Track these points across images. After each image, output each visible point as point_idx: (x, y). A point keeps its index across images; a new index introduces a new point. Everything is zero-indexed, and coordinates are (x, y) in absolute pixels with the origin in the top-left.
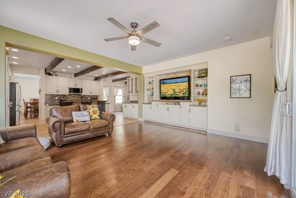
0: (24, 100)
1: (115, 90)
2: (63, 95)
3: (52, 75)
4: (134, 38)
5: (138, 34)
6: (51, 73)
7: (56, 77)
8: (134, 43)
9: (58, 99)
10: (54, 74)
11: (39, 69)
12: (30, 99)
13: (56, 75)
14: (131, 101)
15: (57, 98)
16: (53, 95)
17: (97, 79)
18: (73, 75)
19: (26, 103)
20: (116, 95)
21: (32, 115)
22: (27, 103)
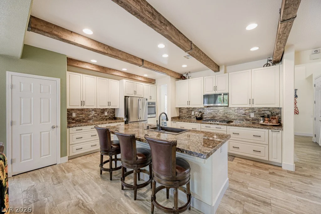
3: (186, 79)
13: (189, 78)
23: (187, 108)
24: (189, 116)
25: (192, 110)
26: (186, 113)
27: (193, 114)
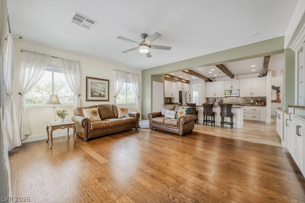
4: (144, 47)
5: (146, 44)
8: (144, 52)
23: (213, 98)
26: (211, 101)
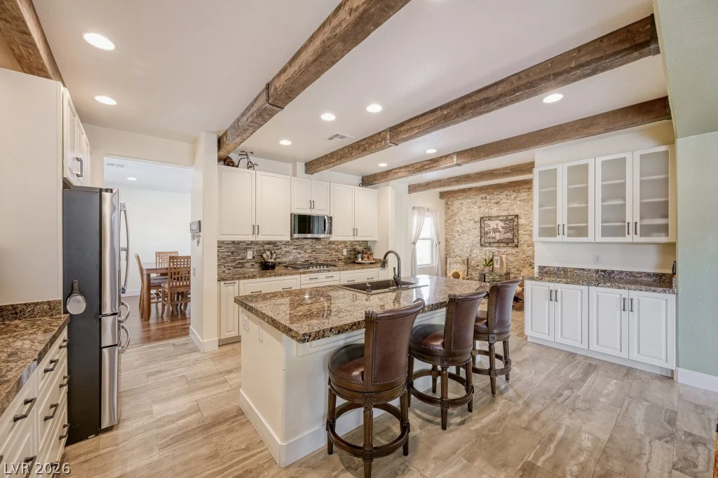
0: (138, 258)
1: (415, 218)
2: (270, 243)
3: (237, 166)
6: (234, 157)
7: (251, 171)
9: (254, 257)
10: (244, 162)
11: (194, 142)
12: (156, 253)
13: (250, 166)
14: (541, 268)
15: (250, 255)
16: (239, 243)
17: (368, 181)
18: (301, 167)
19: (145, 272)
20: (417, 238)
21: (163, 313)
22: (147, 270)
23: (233, 242)
24: (239, 263)
25: (246, 248)
26: (229, 256)
27: (251, 258)
